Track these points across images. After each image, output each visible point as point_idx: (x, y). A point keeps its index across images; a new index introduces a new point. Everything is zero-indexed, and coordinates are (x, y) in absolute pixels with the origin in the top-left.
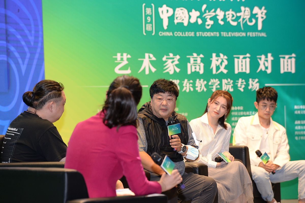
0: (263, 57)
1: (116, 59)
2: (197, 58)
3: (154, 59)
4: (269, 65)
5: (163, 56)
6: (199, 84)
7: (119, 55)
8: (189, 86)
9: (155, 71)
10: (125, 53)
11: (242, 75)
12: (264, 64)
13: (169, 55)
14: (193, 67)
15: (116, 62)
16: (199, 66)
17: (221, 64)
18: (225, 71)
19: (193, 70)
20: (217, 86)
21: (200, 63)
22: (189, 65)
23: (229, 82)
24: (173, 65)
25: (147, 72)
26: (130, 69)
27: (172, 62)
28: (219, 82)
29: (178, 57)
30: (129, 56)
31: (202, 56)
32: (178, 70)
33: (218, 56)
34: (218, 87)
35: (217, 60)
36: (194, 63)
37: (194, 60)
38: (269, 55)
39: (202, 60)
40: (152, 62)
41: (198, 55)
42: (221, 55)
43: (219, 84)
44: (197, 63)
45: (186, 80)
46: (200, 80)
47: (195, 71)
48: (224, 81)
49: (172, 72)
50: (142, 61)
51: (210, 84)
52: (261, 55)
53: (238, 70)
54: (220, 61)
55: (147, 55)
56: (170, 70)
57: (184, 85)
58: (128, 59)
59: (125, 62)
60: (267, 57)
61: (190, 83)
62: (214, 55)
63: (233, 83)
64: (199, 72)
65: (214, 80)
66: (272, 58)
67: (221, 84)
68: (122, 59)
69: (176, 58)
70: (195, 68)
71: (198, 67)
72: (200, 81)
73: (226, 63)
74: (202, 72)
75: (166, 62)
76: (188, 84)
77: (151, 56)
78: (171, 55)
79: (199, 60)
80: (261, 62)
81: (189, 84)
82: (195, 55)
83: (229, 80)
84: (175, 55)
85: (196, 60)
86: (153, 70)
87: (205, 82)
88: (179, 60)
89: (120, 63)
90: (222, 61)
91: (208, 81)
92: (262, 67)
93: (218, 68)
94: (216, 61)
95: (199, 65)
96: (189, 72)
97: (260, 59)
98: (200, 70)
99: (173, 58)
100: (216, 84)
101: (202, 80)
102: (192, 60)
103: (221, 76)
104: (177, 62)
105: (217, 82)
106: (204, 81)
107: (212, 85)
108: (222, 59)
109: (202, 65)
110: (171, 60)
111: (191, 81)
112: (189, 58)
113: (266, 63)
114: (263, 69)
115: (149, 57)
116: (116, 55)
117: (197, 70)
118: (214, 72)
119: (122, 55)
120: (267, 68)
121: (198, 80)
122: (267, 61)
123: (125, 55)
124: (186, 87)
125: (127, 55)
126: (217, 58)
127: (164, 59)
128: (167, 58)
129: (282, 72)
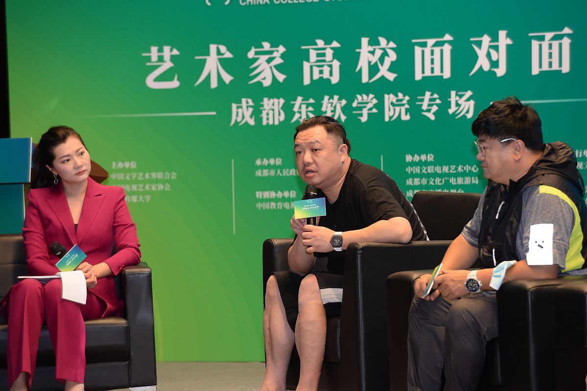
0: (486, 40)
1: (149, 59)
2: (324, 49)
3: (228, 55)
4: (502, 57)
5: (250, 50)
6: (329, 105)
7: (154, 50)
8: (307, 112)
9: (231, 82)
10: (167, 45)
11: (433, 83)
12: (489, 55)
13: (262, 47)
14: (316, 70)
15: (148, 64)
16: (331, 66)
17: (382, 60)
18: (391, 77)
19: (316, 76)
20: (370, 109)
21: (331, 61)
22: (306, 66)
23: (401, 100)
24: (271, 67)
25: (214, 84)
26: (178, 80)
27: (269, 61)
28: (375, 101)
29: (282, 49)
30: (175, 52)
31: (335, 44)
32: (281, 77)
33: (374, 42)
34: (375, 111)
35: (373, 53)
36: (318, 61)
37: (318, 55)
38: (502, 34)
39: (337, 54)
40: (223, 62)
41: (328, 42)
42: (383, 41)
43: (375, 106)
44: (324, 61)
45: (300, 99)
46: (331, 97)
47: (321, 78)
48: (389, 98)
49: (267, 83)
50: (204, 61)
51: (355, 105)
52: (482, 36)
53: (423, 72)
54: (378, 53)
55: (213, 48)
56: (264, 79)
57: (296, 109)
58: (173, 58)
59: (168, 65)
60: (495, 38)
61: (308, 105)
62: (365, 41)
63: (409, 102)
64: (329, 81)
65: (365, 96)
66: (509, 42)
67: (380, 106)
68: (161, 59)
69: (277, 51)
70: (321, 72)
71: (326, 70)
72: (331, 101)
73: (393, 56)
74: (335, 79)
75: (255, 60)
76: (304, 107)
77: (223, 49)
78: (266, 46)
79: (329, 53)
80: (481, 53)
81: (307, 108)
82: (320, 43)
83: (400, 96)
84: (274, 45)
85: (324, 55)
86: (227, 78)
87: (344, 102)
88: (283, 56)
89: (157, 67)
90: (385, 54)
91: (350, 100)
92: (483, 63)
93: (373, 69)
94: (370, 55)
95: (330, 63)
96: (307, 81)
97: (479, 44)
98: (331, 74)
99: (271, 52)
100: (370, 106)
101: (336, 97)
102: (313, 55)
103: (380, 88)
104: (278, 61)
105: (371, 100)
106: (340, 99)
107: (361, 109)
108: (384, 49)
109: (336, 64)
110: (266, 57)
111: (311, 101)
112: (308, 50)
113: (493, 52)
114: (486, 67)
115: (219, 52)
116: (149, 51)
117: (326, 75)
118: (365, 78)
119: (161, 50)
120: (495, 64)
121: (326, 98)
122: (496, 48)
123: (167, 49)
124: (300, 112)
125: (171, 50)
126: (371, 49)
127: (251, 55)
128: (257, 53)
129: (535, 71)
